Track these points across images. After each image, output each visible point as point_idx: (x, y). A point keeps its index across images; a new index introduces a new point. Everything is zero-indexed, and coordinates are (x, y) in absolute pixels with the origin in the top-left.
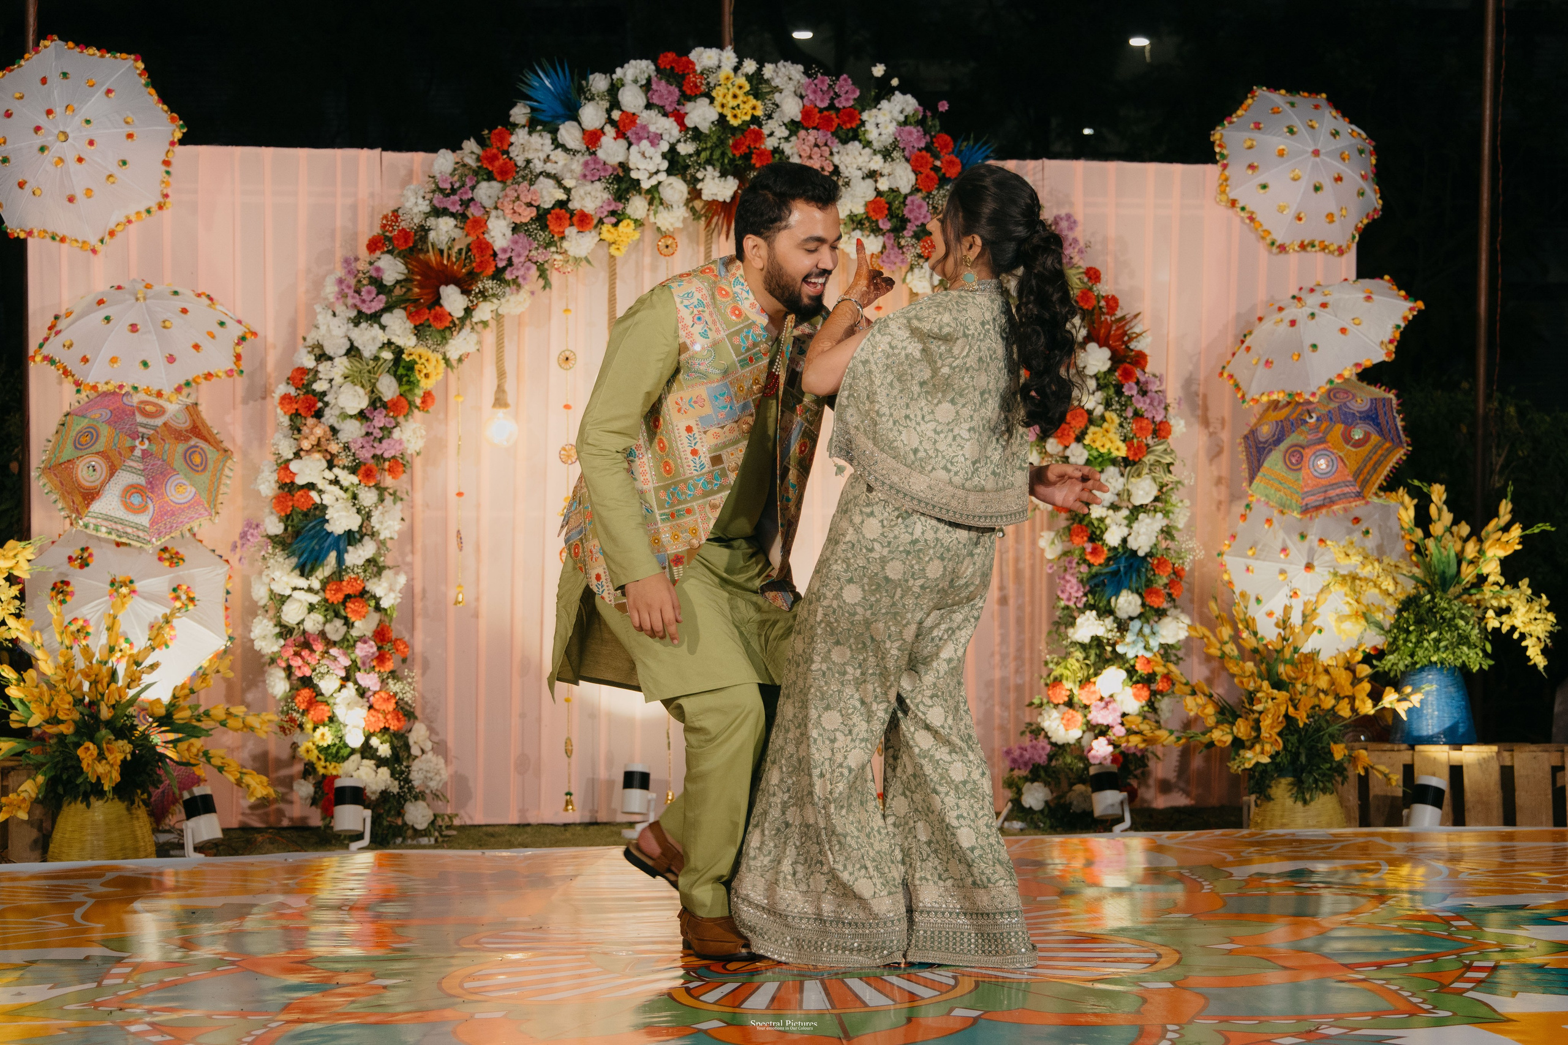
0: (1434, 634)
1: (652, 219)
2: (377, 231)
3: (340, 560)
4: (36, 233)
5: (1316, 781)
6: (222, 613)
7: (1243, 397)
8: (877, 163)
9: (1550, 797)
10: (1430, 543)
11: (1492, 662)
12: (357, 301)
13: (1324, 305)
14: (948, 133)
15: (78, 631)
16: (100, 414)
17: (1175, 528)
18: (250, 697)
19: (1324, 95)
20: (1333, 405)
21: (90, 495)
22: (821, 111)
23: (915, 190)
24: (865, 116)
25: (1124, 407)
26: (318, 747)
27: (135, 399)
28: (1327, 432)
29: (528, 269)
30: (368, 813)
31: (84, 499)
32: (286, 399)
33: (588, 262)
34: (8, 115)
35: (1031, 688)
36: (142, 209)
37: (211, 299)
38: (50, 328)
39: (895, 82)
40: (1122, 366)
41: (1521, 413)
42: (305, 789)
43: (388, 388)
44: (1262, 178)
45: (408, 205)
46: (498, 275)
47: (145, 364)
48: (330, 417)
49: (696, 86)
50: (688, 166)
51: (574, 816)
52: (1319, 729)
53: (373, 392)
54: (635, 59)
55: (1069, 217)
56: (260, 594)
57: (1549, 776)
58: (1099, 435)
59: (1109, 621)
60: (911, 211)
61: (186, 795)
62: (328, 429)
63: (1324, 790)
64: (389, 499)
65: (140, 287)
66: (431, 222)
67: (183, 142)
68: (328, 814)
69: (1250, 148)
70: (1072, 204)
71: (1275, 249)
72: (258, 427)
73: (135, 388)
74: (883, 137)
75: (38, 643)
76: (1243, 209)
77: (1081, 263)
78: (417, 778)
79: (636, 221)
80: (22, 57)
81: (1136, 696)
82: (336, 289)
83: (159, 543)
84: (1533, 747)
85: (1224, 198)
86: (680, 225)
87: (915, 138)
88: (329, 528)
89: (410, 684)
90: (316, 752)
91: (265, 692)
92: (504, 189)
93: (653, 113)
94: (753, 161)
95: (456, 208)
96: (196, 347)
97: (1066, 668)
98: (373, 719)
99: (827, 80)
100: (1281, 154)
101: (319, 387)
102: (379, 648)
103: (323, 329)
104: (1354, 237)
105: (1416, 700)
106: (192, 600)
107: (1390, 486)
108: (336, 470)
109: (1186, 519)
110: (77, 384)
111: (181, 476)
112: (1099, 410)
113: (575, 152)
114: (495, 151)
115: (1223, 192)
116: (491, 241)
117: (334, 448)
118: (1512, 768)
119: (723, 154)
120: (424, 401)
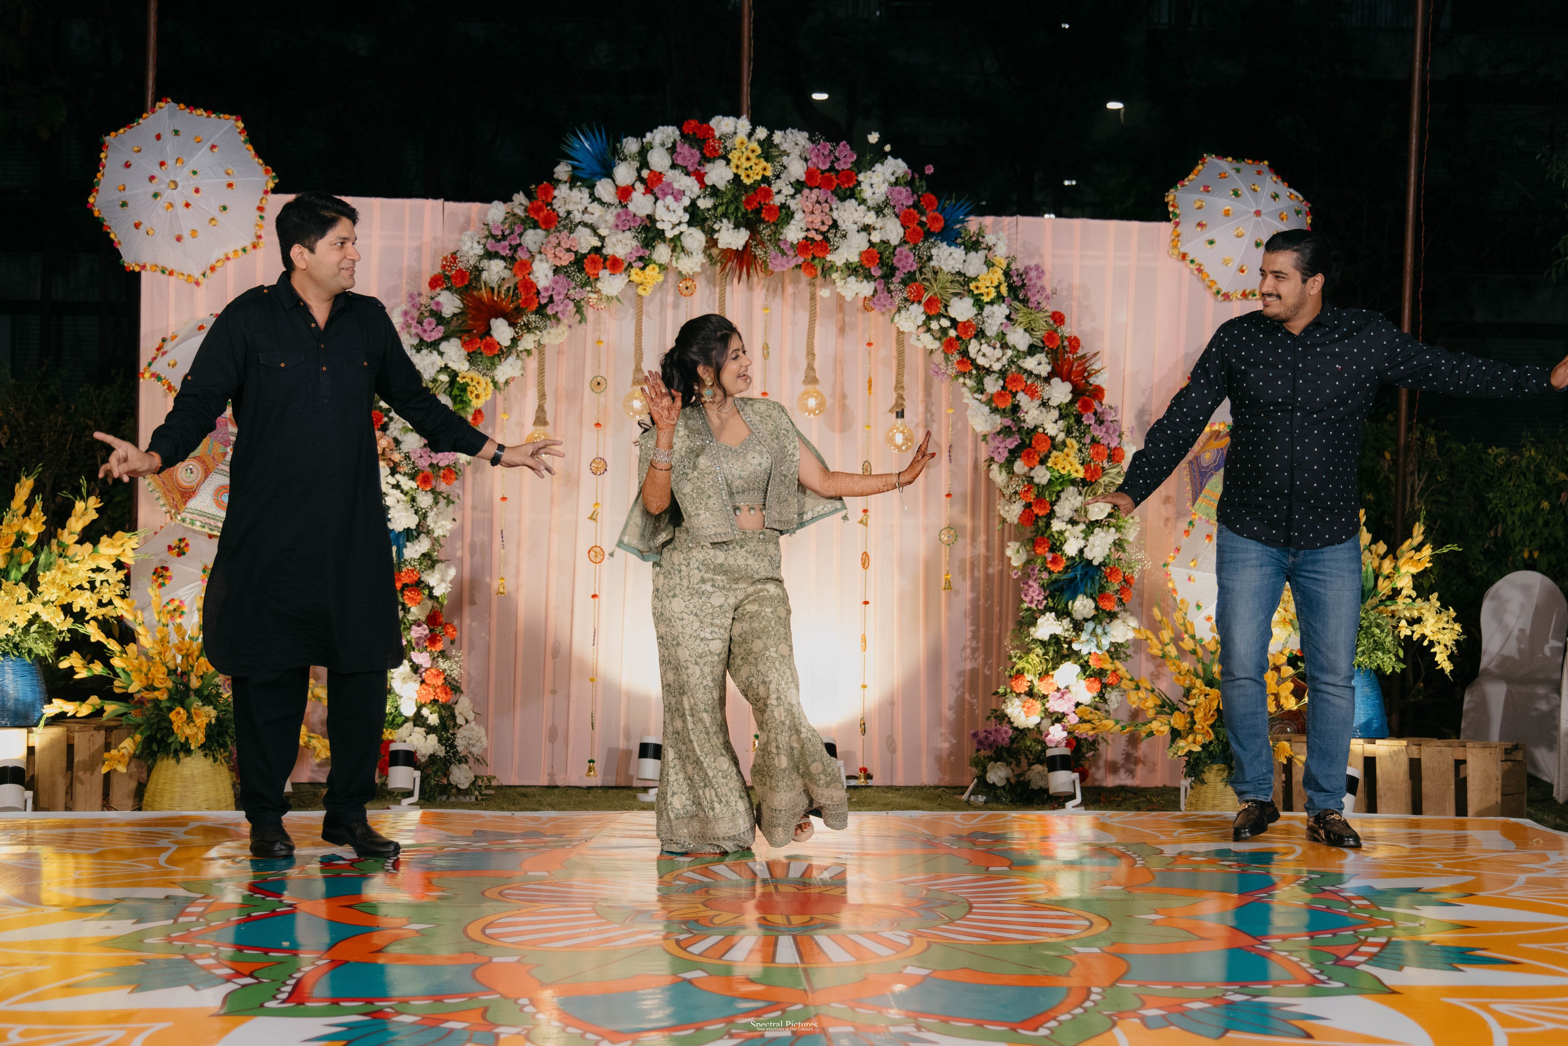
1: (674, 264)
2: (438, 270)
4: (148, 265)
8: (871, 218)
9: (1453, 787)
11: (1404, 666)
12: (420, 331)
14: (934, 193)
15: (175, 610)
17: (1126, 541)
19: (1266, 163)
21: (188, 494)
22: (823, 172)
23: (904, 242)
24: (861, 177)
25: (1083, 434)
29: (567, 306)
30: (418, 774)
31: (182, 497)
33: (619, 300)
34: (128, 165)
35: (998, 678)
36: (239, 248)
38: (158, 349)
39: (888, 148)
40: (1082, 398)
41: (1440, 443)
44: (1210, 235)
45: (465, 248)
46: (541, 310)
48: (394, 430)
49: (715, 150)
50: (706, 219)
51: (596, 780)
54: (663, 125)
55: (1037, 267)
57: (1452, 768)
58: (1060, 459)
59: (1066, 622)
60: (899, 260)
62: (391, 441)
64: (443, 502)
66: (485, 263)
67: (275, 191)
69: (1200, 208)
70: (1041, 256)
71: (1220, 297)
74: (877, 196)
75: (139, 620)
76: (1192, 261)
77: (1048, 308)
78: (461, 744)
79: (660, 265)
80: (140, 116)
81: (1089, 689)
82: (402, 320)
84: (1439, 742)
85: (1176, 251)
86: (698, 269)
87: (905, 197)
92: (547, 236)
93: (677, 172)
94: (763, 215)
95: (506, 252)
97: (1027, 662)
98: (424, 692)
99: (829, 146)
100: (1227, 213)
102: (431, 631)
108: (398, 476)
109: (1136, 534)
112: (1061, 436)
113: (609, 205)
114: (540, 203)
115: (1175, 247)
116: (535, 281)
117: (397, 457)
118: (1419, 760)
119: (737, 209)
120: (475, 418)
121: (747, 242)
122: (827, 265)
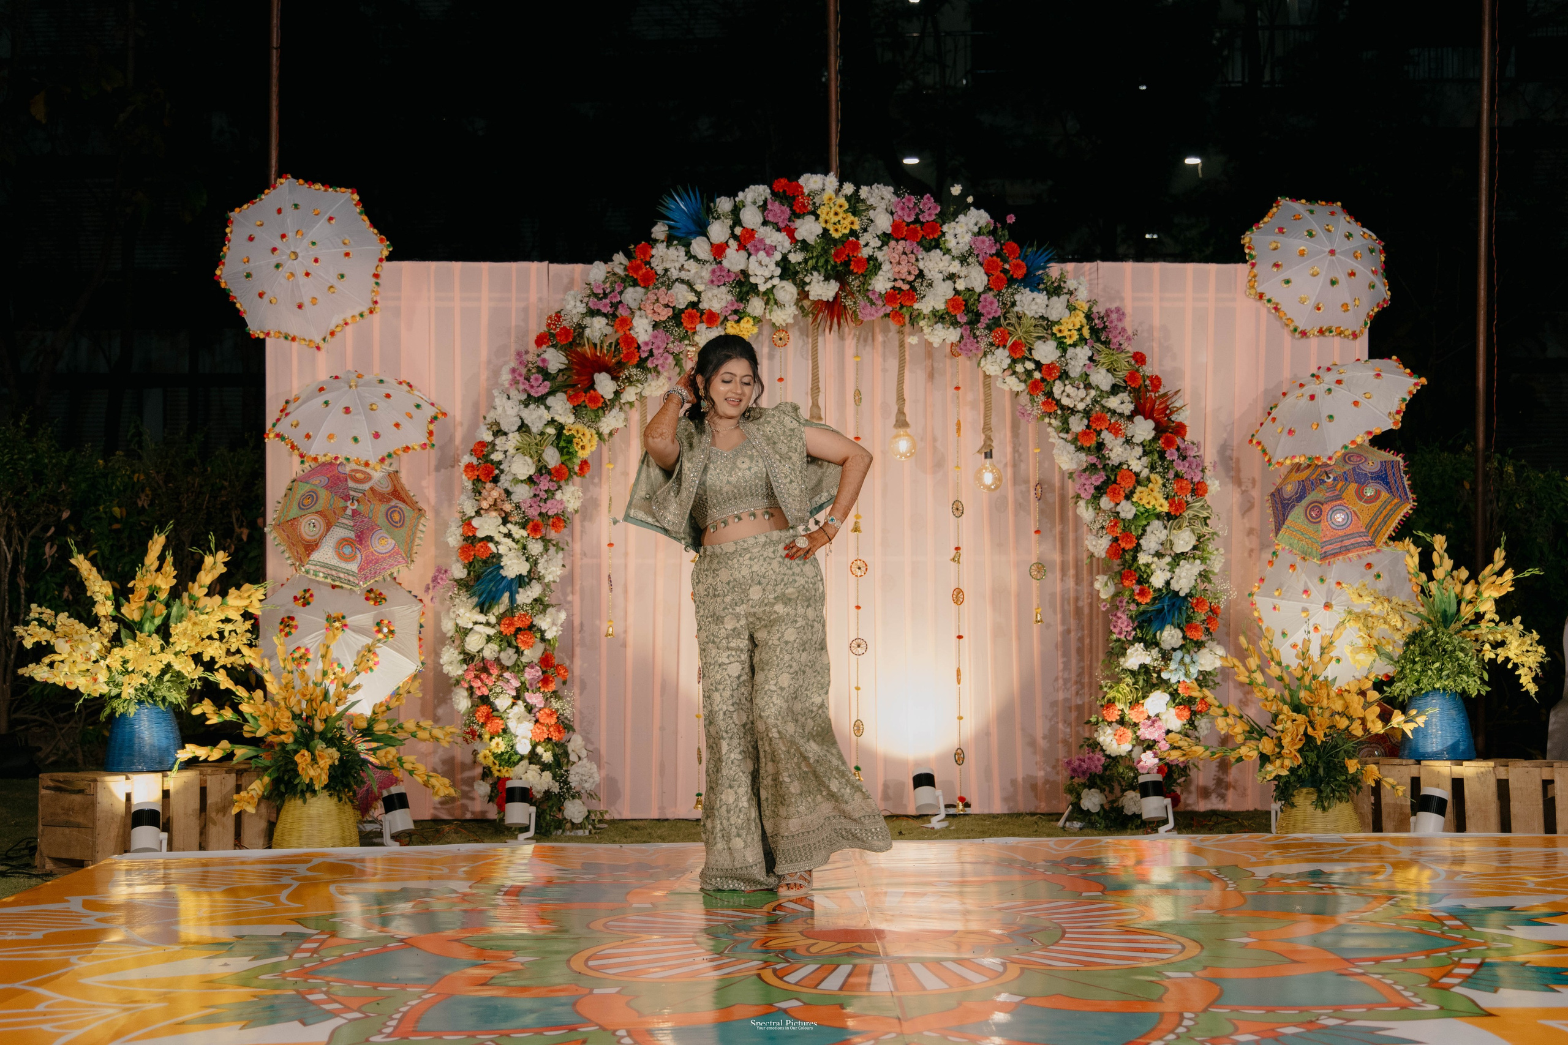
0: (1437, 665)
1: (768, 316)
2: (544, 329)
3: (512, 599)
4: (272, 333)
5: (1333, 791)
6: (416, 643)
7: (1269, 461)
8: (955, 267)
9: (1541, 806)
10: (1433, 586)
11: (1489, 689)
12: (527, 387)
13: (1339, 382)
14: (1015, 241)
15: (301, 657)
16: (320, 480)
17: (1212, 572)
18: (440, 711)
19: (1339, 204)
20: (1348, 467)
21: (311, 547)
22: (908, 224)
23: (988, 289)
25: (1167, 469)
26: (493, 754)
27: (348, 469)
28: (1342, 491)
29: (666, 359)
30: (533, 809)
31: (306, 550)
32: (469, 467)
34: (251, 239)
35: (1091, 707)
36: (356, 313)
37: (411, 386)
38: (282, 411)
39: (970, 199)
40: (1164, 435)
41: (1519, 471)
42: (483, 789)
43: (552, 457)
44: (1286, 275)
45: (569, 307)
46: (641, 364)
47: (356, 440)
48: (505, 482)
49: (804, 206)
50: (798, 272)
52: (1335, 747)
53: (539, 461)
54: (754, 184)
55: (1118, 310)
56: (448, 627)
57: (1540, 789)
58: (1145, 494)
59: (1155, 652)
60: (984, 307)
61: (385, 794)
62: (503, 492)
63: (1340, 799)
64: (552, 549)
65: (353, 376)
66: (587, 321)
67: (389, 258)
68: (501, 809)
69: (1275, 249)
70: (1122, 299)
71: (1297, 335)
72: (447, 491)
73: (348, 459)
74: (960, 246)
75: (267, 668)
76: (1269, 301)
77: (1129, 349)
78: (574, 780)
79: (754, 318)
80: (263, 193)
81: (1179, 716)
82: (510, 377)
83: (365, 586)
84: (1526, 763)
85: (1253, 292)
86: (791, 321)
87: (988, 246)
88: (503, 573)
89: (569, 702)
90: (492, 759)
91: (452, 707)
92: (646, 294)
93: (768, 229)
94: (852, 267)
95: (607, 310)
96: (397, 425)
97: (1118, 691)
98: (538, 731)
99: (913, 199)
100: (1302, 254)
101: (496, 457)
102: (544, 672)
103: (500, 410)
104: (1366, 324)
105: (1421, 721)
106: (391, 632)
107: (1398, 536)
108: (509, 526)
109: (1221, 565)
110: (302, 456)
111: (384, 530)
112: (1145, 472)
113: (704, 262)
114: (639, 262)
115: (1252, 287)
116: (635, 336)
117: (508, 507)
118: (1507, 781)
119: (827, 262)
120: (581, 469)
121: (837, 294)
122: (915, 313)
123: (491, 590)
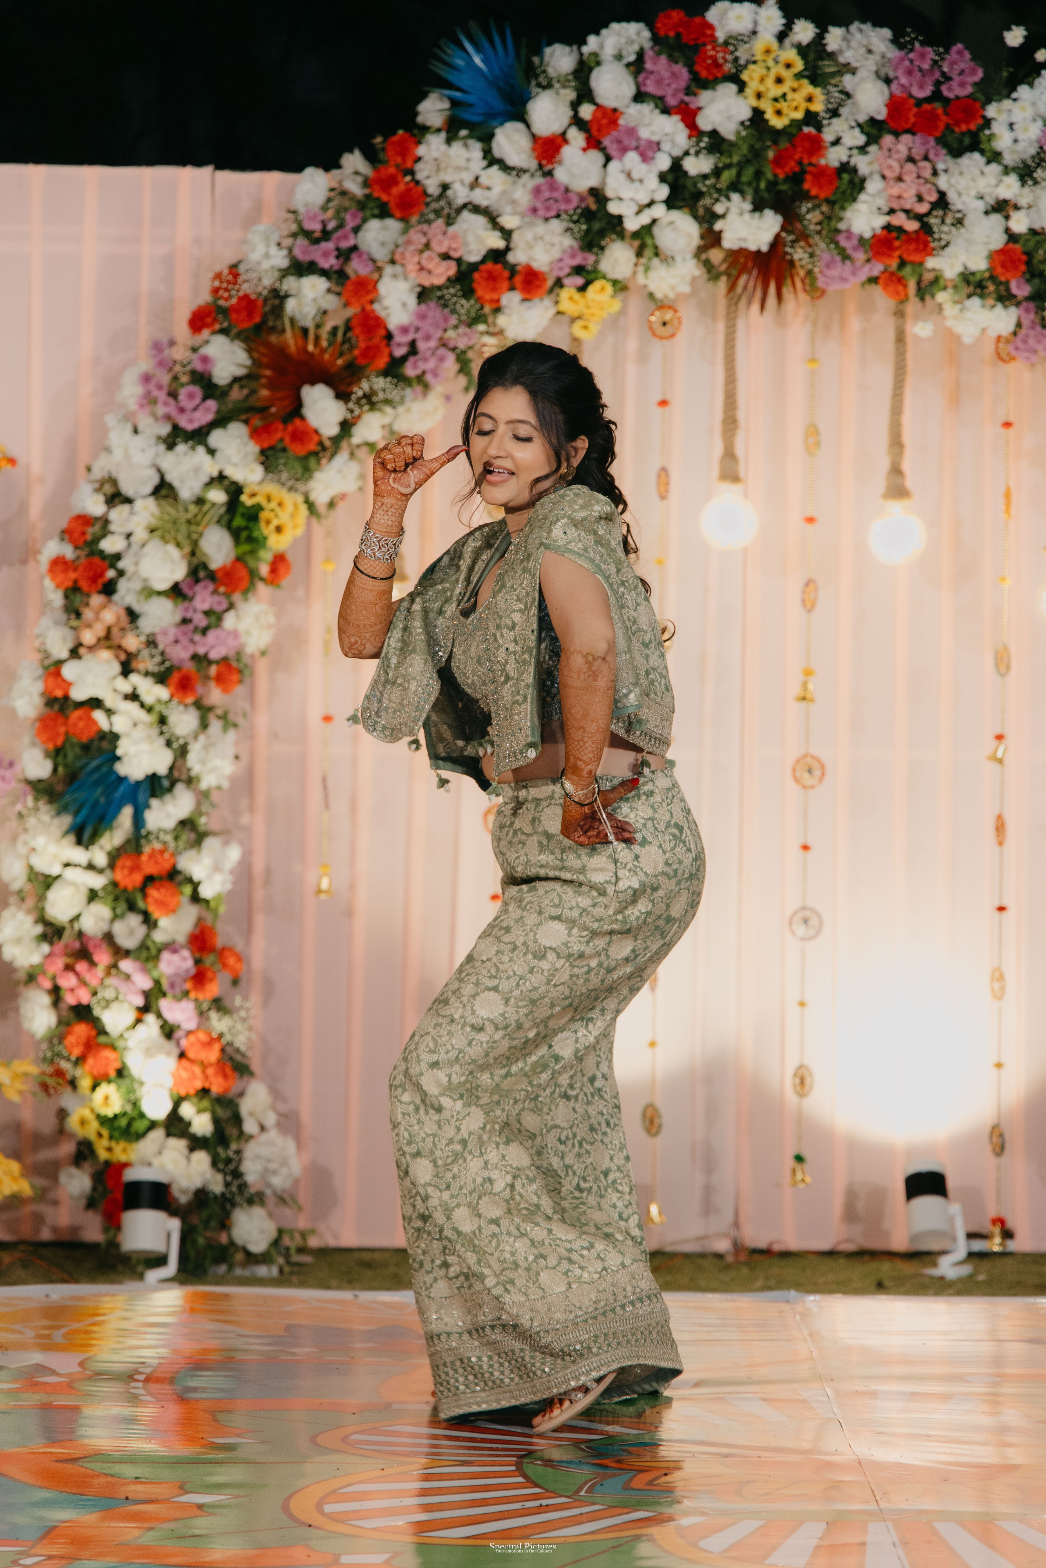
1: (641, 279)
2: (204, 298)
3: (138, 821)
8: (1010, 188)
12: (171, 409)
22: (919, 102)
24: (991, 111)
26: (98, 1117)
29: (442, 359)
30: (174, 1225)
32: (58, 564)
39: (1041, 56)
42: (77, 1183)
43: (218, 548)
45: (255, 256)
46: (394, 370)
48: (127, 594)
49: (716, 65)
50: (701, 194)
53: (193, 554)
54: (619, 21)
56: (13, 871)
62: (123, 613)
64: (215, 726)
66: (290, 284)
68: (113, 1223)
72: (13, 608)
74: (1021, 146)
78: (251, 1170)
79: (615, 282)
82: (139, 390)
86: (686, 289)
88: (121, 769)
89: (244, 1020)
90: (94, 1125)
91: (18, 1026)
92: (405, 231)
93: (646, 109)
94: (806, 186)
95: (329, 262)
98: (184, 1075)
99: (931, 53)
101: (109, 545)
102: (197, 962)
103: (118, 454)
108: (134, 678)
113: (520, 172)
114: (392, 170)
116: (382, 314)
117: (132, 642)
119: (758, 174)
120: (274, 570)
121: (777, 237)
122: (928, 277)
123: (96, 803)
